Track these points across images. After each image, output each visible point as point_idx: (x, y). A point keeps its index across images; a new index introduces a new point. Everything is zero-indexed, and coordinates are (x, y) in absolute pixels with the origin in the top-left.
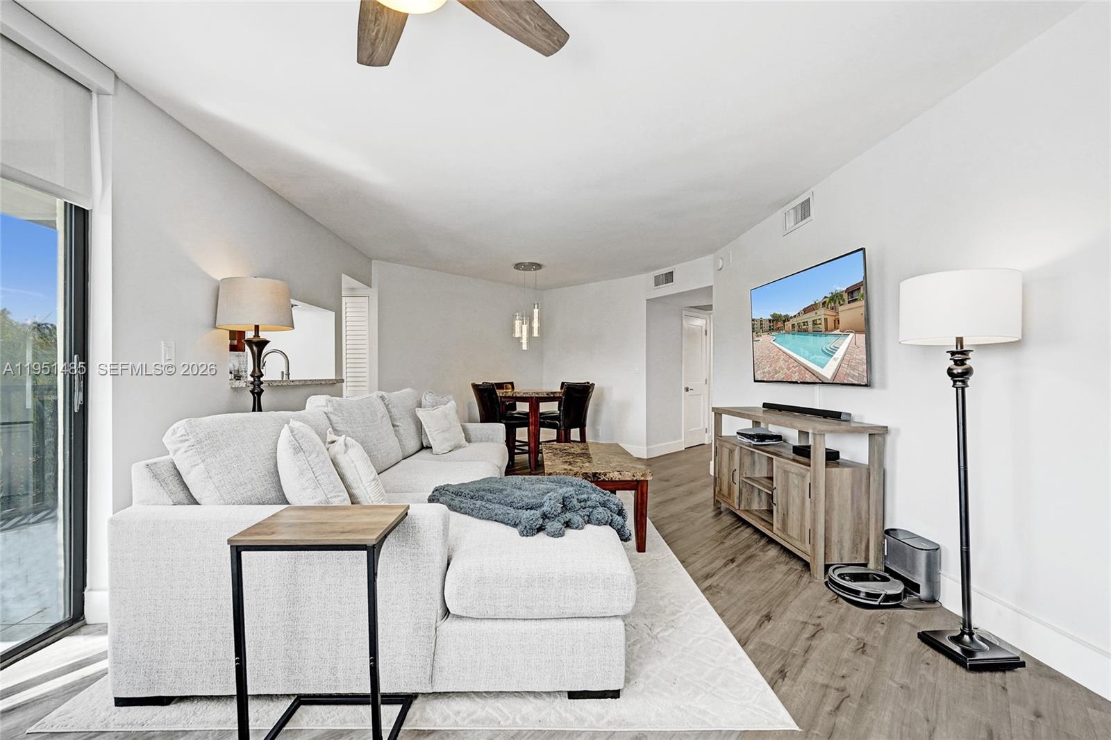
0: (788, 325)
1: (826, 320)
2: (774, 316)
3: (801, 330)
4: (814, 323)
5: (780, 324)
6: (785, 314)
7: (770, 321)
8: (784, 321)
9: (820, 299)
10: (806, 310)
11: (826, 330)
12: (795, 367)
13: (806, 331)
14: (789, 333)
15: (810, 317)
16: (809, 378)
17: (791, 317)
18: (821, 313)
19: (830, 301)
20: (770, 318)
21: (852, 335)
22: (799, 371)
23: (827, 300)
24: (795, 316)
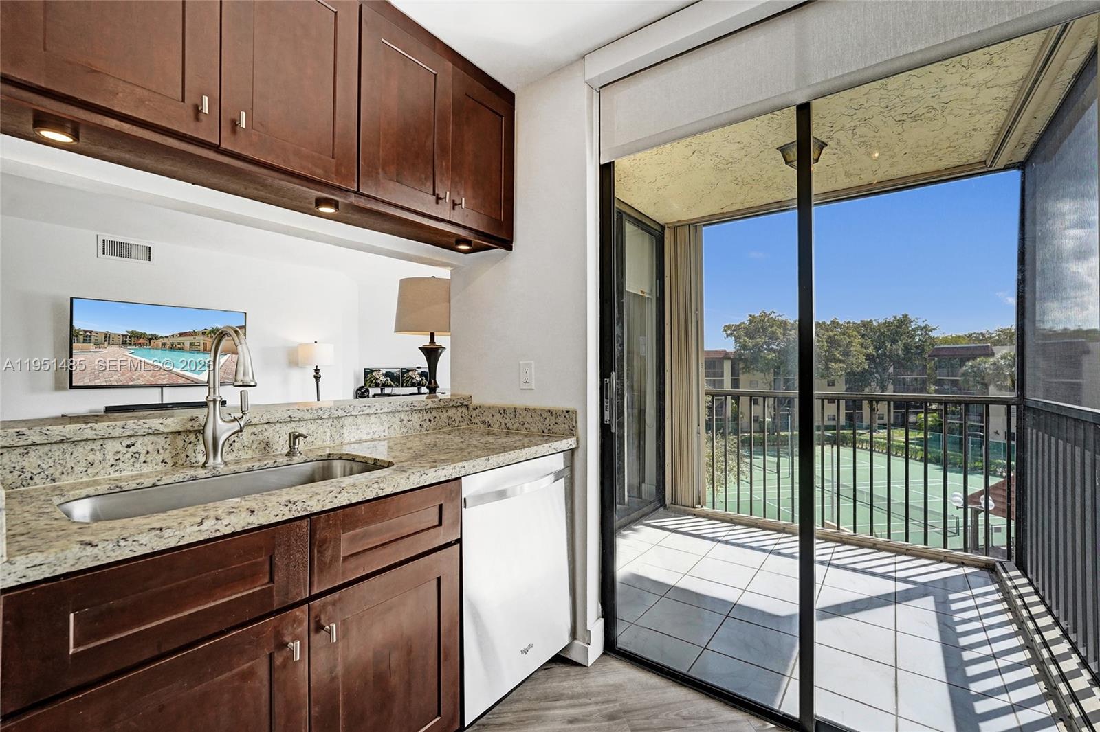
0: (159, 342)
1: (205, 344)
2: (132, 332)
3: (177, 347)
4: (192, 344)
5: (141, 341)
6: (153, 333)
7: (123, 336)
8: (150, 339)
9: (200, 329)
10: (181, 335)
11: (205, 349)
12: (165, 375)
13: (182, 349)
14: (156, 349)
15: (187, 341)
16: (181, 381)
17: (161, 337)
18: (201, 339)
19: (210, 333)
20: (126, 333)
21: (228, 355)
22: (170, 378)
23: (208, 332)
24: (167, 337)
